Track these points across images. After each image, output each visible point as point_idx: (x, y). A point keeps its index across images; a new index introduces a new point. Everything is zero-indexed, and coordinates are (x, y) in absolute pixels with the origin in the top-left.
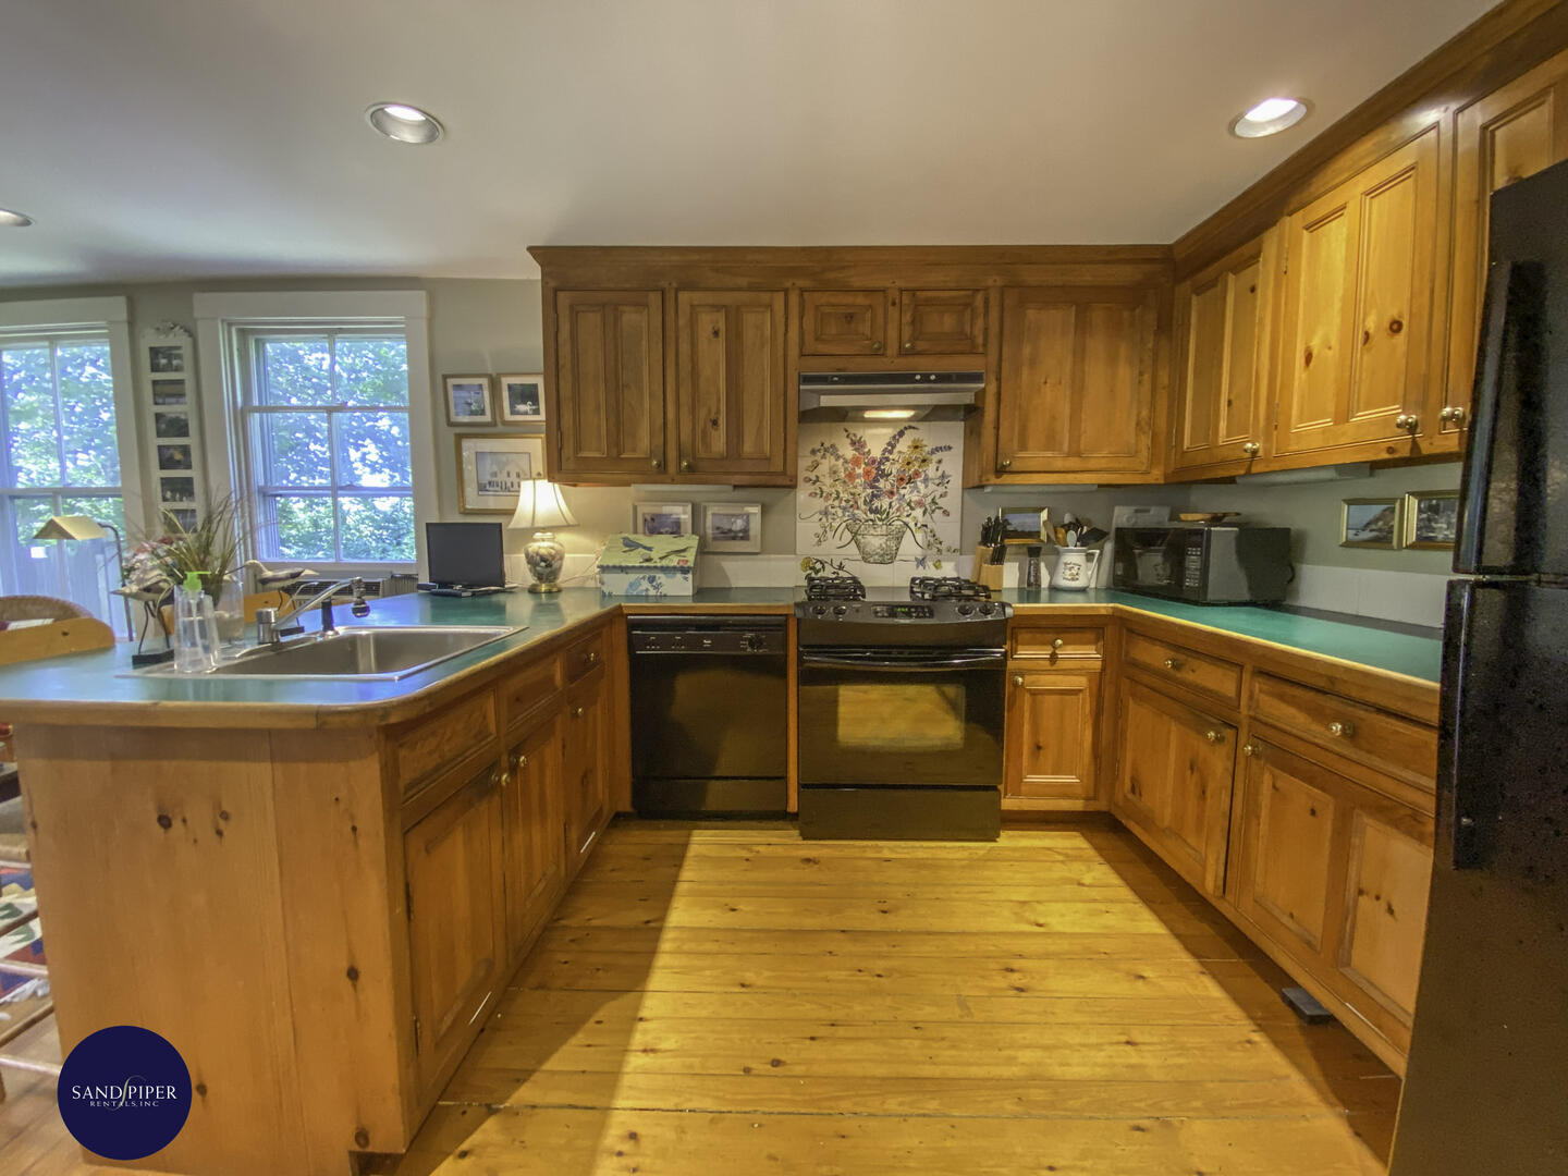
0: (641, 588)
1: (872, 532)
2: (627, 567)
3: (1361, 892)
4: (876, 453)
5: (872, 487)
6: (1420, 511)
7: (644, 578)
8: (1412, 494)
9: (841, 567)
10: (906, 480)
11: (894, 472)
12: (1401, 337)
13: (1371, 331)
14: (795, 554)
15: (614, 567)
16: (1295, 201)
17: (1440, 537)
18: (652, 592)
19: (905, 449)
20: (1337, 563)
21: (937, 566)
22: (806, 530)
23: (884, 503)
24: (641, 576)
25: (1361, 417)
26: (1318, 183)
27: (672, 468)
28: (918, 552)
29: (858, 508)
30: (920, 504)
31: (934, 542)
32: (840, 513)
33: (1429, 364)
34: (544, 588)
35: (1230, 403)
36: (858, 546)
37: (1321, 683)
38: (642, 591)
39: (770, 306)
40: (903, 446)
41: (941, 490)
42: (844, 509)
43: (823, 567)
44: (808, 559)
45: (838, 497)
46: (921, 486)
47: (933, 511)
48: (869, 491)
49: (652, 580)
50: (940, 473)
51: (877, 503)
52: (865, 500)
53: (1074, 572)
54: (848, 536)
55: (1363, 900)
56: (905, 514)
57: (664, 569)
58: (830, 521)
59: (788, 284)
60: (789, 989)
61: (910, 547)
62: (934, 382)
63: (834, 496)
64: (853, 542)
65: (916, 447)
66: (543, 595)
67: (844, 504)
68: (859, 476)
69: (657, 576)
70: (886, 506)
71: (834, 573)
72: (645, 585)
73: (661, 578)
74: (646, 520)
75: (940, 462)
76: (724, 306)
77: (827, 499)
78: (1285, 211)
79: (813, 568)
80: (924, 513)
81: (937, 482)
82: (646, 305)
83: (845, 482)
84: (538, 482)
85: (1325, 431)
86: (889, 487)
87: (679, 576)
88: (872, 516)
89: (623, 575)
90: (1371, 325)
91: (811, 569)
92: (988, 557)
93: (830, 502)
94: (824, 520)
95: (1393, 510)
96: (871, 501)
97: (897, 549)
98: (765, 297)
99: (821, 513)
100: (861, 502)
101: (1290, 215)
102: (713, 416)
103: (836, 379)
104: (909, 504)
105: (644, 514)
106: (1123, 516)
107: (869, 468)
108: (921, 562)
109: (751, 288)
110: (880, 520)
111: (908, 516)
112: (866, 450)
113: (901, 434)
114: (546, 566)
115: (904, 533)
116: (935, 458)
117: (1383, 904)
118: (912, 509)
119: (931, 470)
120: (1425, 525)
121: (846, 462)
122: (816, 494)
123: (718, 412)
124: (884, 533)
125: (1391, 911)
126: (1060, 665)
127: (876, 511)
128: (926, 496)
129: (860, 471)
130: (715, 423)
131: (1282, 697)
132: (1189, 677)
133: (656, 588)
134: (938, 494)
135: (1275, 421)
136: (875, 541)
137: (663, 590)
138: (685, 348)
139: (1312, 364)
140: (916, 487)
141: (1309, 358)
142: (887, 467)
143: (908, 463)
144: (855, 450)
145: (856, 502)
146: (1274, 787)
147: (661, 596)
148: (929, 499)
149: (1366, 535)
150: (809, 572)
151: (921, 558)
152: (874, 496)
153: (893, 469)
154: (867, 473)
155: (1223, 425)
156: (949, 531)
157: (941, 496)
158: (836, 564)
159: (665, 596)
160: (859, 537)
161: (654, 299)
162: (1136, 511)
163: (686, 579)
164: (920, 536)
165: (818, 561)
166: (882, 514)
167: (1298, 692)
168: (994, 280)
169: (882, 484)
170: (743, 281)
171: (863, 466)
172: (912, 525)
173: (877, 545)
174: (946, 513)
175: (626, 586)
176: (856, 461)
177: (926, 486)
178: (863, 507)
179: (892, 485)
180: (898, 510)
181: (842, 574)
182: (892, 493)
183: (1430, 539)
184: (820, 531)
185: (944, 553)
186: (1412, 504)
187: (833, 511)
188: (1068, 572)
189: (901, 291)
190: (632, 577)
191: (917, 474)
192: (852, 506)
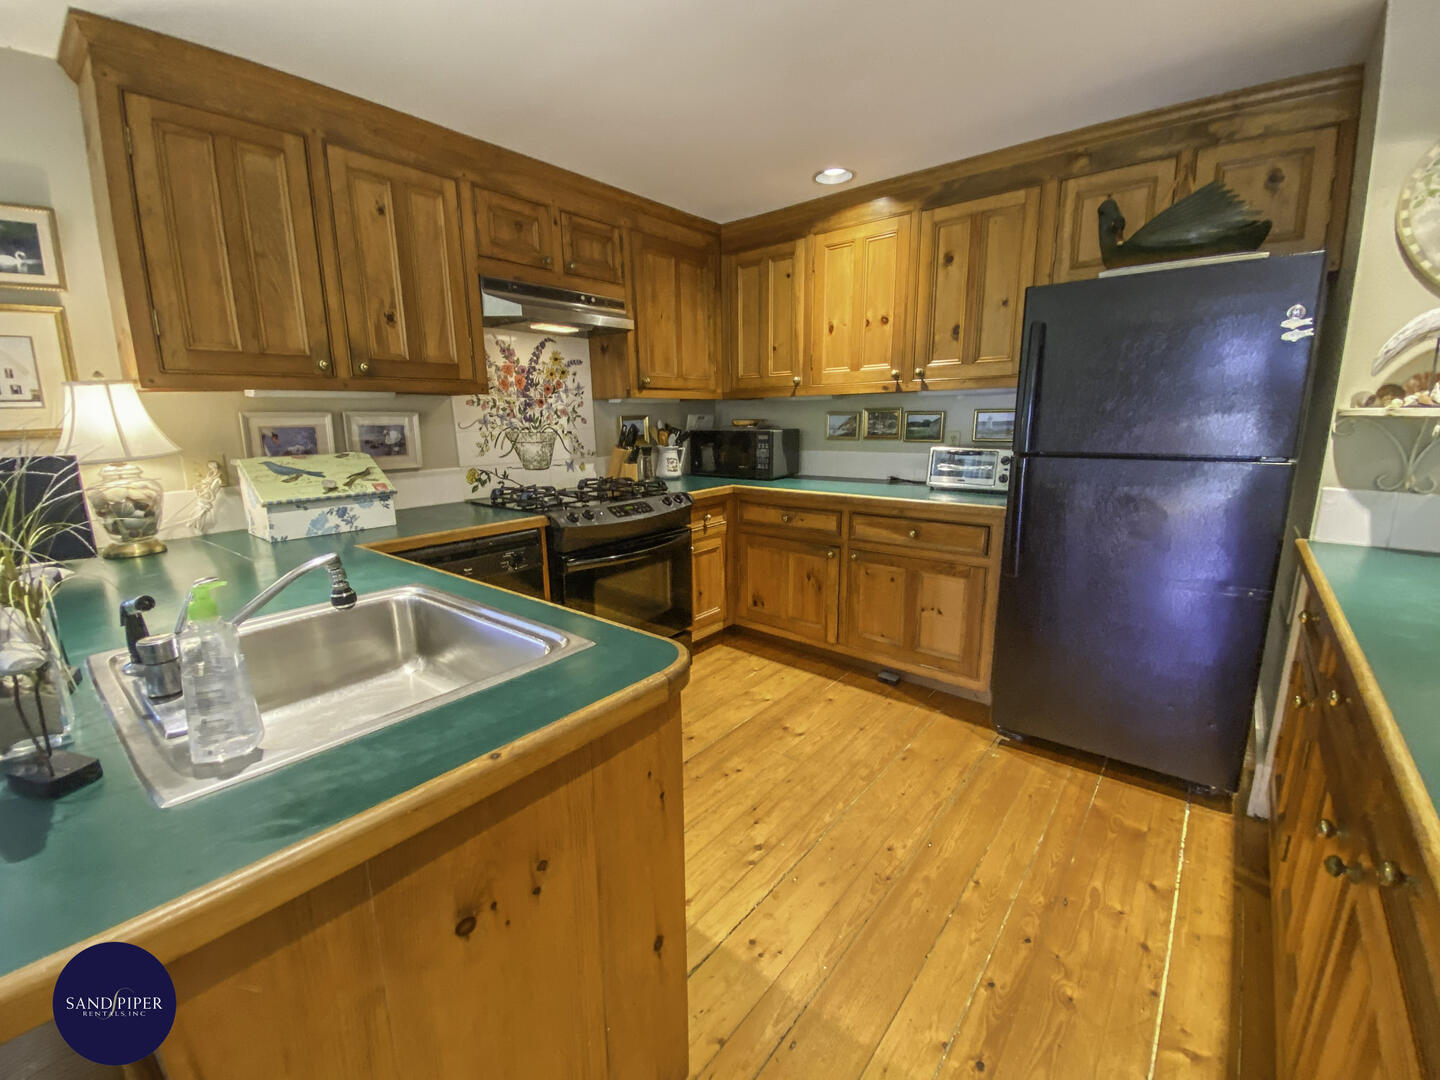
0: (327, 526)
1: (529, 439)
2: (308, 501)
3: (923, 610)
4: (525, 362)
5: (525, 396)
6: (869, 419)
7: (331, 512)
8: (866, 409)
9: (505, 476)
10: (551, 390)
11: (541, 382)
12: (888, 328)
13: (870, 320)
14: (458, 465)
15: (290, 503)
16: (820, 226)
17: (880, 432)
18: (345, 528)
19: (547, 360)
20: (824, 448)
21: (582, 468)
22: (468, 440)
23: (535, 411)
24: (326, 510)
25: (866, 368)
26: (834, 221)
27: (343, 372)
28: (567, 457)
29: (514, 417)
30: (564, 412)
31: (577, 447)
32: (499, 422)
33: (905, 343)
34: (136, 549)
35: (774, 349)
36: (519, 454)
37: (895, 512)
38: (331, 528)
39: (441, 192)
40: (546, 356)
41: (578, 399)
42: (502, 417)
43: (489, 478)
44: (472, 472)
45: (494, 406)
46: (563, 396)
47: (575, 419)
48: (523, 399)
49: (342, 513)
50: (576, 385)
51: (530, 412)
52: (520, 409)
53: (674, 464)
54: (508, 445)
55: (925, 614)
56: (554, 422)
57: (361, 498)
58: (490, 429)
59: (459, 174)
60: (706, 811)
61: (561, 454)
62: (595, 304)
63: (491, 404)
64: (514, 451)
65: (556, 359)
66: (139, 561)
67: (501, 412)
68: (511, 384)
69: (349, 507)
70: (537, 415)
71: (499, 483)
72: (334, 520)
73: (355, 509)
74: (264, 437)
75: (575, 374)
76: (390, 179)
77: (484, 407)
78: (812, 231)
79: (479, 480)
80: (568, 420)
81: (575, 392)
82: (282, 151)
83: (499, 390)
84: (113, 387)
85: (845, 374)
86: (538, 397)
87: (377, 504)
88: (527, 424)
89: (301, 512)
90: (870, 315)
91: (477, 480)
92: (626, 457)
93: (488, 410)
94: (484, 429)
95: (856, 418)
96: (525, 409)
97: (551, 455)
98: (435, 181)
99: (480, 422)
100: (516, 410)
101: (815, 234)
102: (387, 310)
103: (515, 287)
104: (556, 413)
105: (260, 429)
106: (692, 422)
107: (520, 377)
108: (570, 465)
109: (417, 166)
110: (535, 428)
111: (556, 424)
112: (515, 358)
113: (542, 345)
114: (146, 516)
115: (555, 439)
116: (572, 369)
117: (935, 612)
118: (559, 417)
119: (569, 381)
120: (872, 426)
121: (498, 369)
122: (473, 402)
123: (393, 305)
124: (539, 440)
125: (940, 612)
126: (710, 532)
127: (530, 420)
128: (569, 405)
129: (512, 379)
130: (391, 318)
131: (871, 525)
132: (800, 524)
133: (348, 522)
134: (576, 403)
135: (810, 365)
136: (532, 449)
137: (359, 524)
138: (342, 220)
139: (834, 333)
140: (559, 397)
141: (831, 329)
142: (535, 376)
143: (551, 374)
144: (505, 357)
145: (512, 411)
146: (867, 573)
147: (356, 531)
148: (570, 409)
149: (841, 432)
150: (476, 484)
151: (569, 461)
152: (528, 405)
153: (540, 378)
154: (519, 382)
155: (771, 363)
156: (587, 435)
157: (579, 406)
158: (500, 473)
159: (362, 530)
160: (519, 445)
161: (292, 143)
162: (699, 418)
163: (387, 506)
164: (567, 442)
165: (483, 472)
166: (535, 422)
167: (881, 520)
168: (624, 221)
169: (532, 393)
170: (412, 156)
171: (514, 374)
172: (560, 432)
173: (535, 452)
174: (584, 421)
175: (307, 525)
176: (507, 370)
177: (567, 396)
178: (519, 416)
179: (541, 395)
180: (548, 418)
181: (508, 484)
182: (541, 402)
183: (874, 433)
184: (482, 441)
185: (586, 456)
186: (865, 415)
187: (492, 419)
188: (671, 466)
189: (562, 211)
190: (314, 513)
191: (559, 384)
192: (508, 415)
